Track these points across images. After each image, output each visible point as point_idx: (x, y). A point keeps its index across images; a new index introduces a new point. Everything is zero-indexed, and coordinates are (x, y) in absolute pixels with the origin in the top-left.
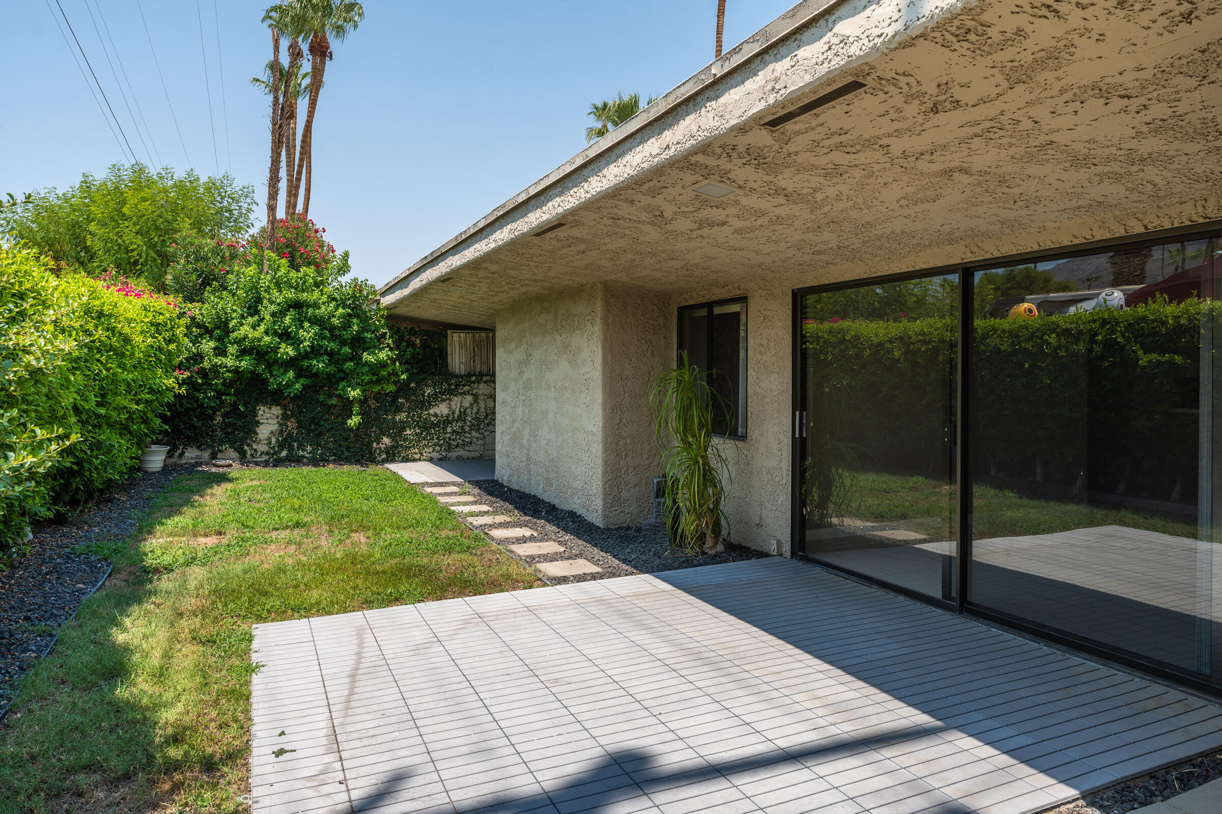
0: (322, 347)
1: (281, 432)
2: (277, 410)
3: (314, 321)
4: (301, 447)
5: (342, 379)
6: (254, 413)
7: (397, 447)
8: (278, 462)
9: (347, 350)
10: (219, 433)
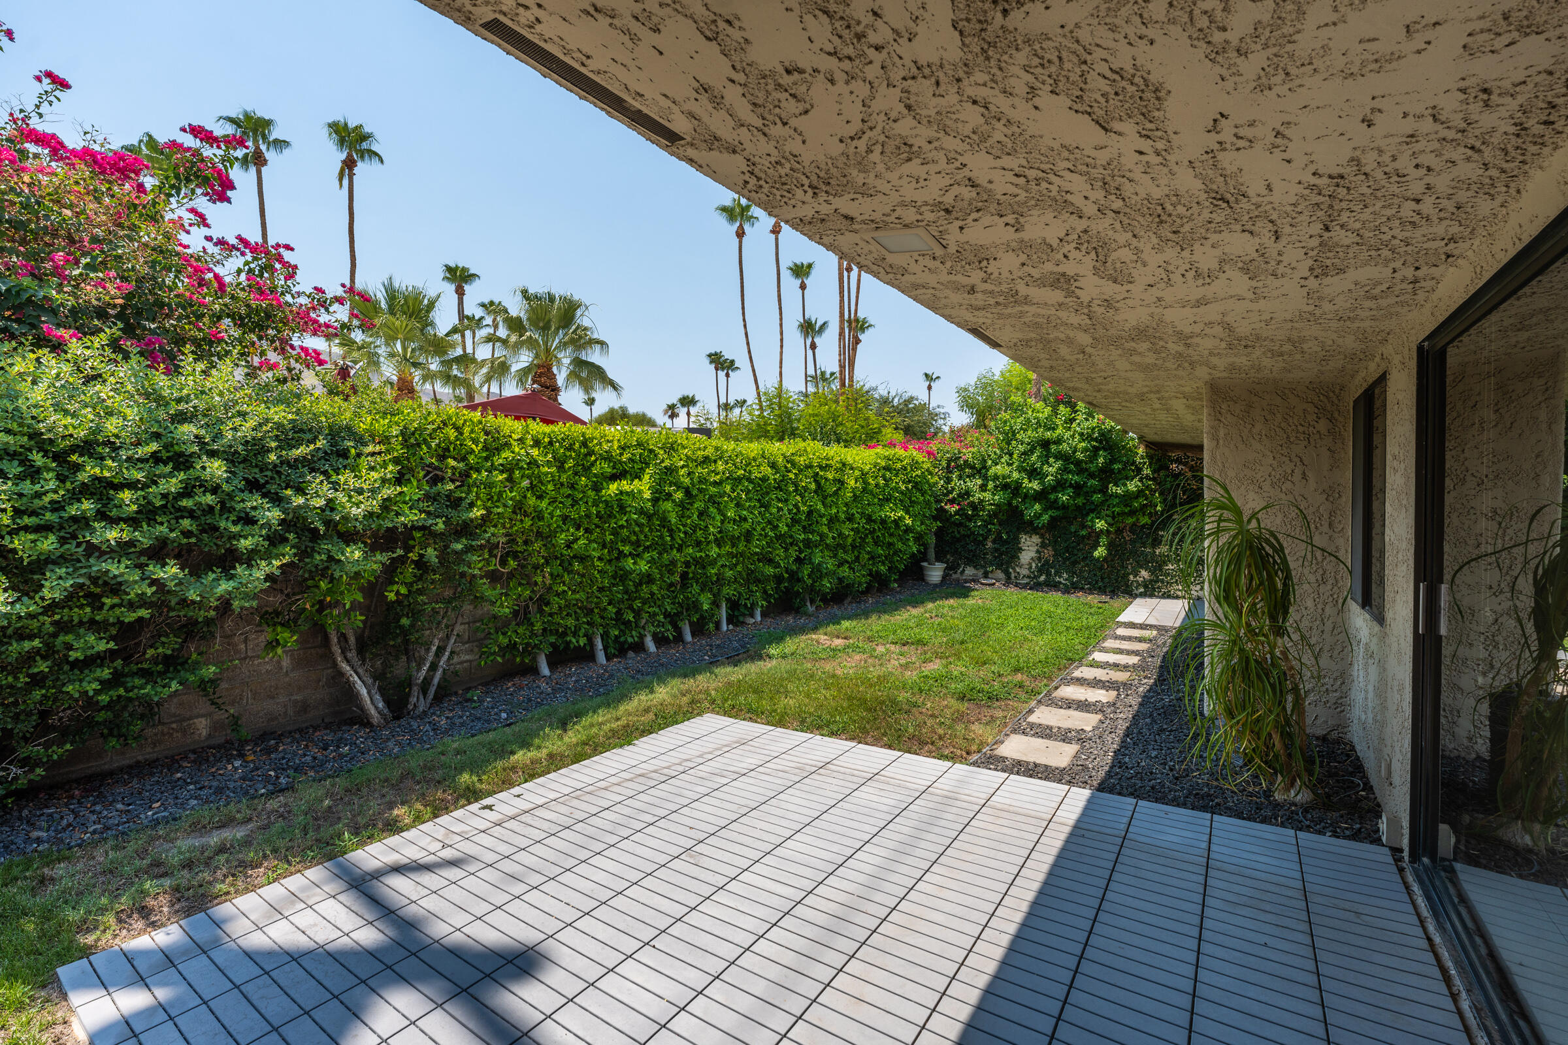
0: (1066, 480)
1: (1039, 559)
2: (1036, 539)
3: (1059, 456)
4: (1058, 573)
5: (1092, 511)
6: (1017, 540)
7: (1157, 582)
8: (1036, 587)
9: (1093, 482)
10: (989, 557)
